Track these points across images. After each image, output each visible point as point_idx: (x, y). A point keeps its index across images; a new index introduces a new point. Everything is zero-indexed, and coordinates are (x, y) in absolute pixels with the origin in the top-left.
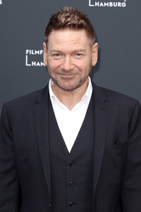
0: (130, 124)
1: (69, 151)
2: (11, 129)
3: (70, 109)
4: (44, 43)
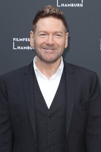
0: (90, 89)
1: (49, 108)
2: (7, 93)
3: (49, 79)
4: (32, 32)
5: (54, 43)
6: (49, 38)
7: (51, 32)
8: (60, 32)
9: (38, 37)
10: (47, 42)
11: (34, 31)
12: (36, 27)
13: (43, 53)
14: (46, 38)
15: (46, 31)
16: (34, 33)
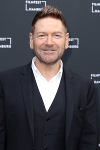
3: (48, 81)
4: (31, 33)
5: (53, 43)
6: (47, 39)
7: (50, 33)
8: (59, 32)
9: (37, 38)
10: (46, 43)
11: (33, 32)
12: (34, 28)
13: (42, 54)
14: (45, 39)
15: (45, 31)
16: (33, 34)
